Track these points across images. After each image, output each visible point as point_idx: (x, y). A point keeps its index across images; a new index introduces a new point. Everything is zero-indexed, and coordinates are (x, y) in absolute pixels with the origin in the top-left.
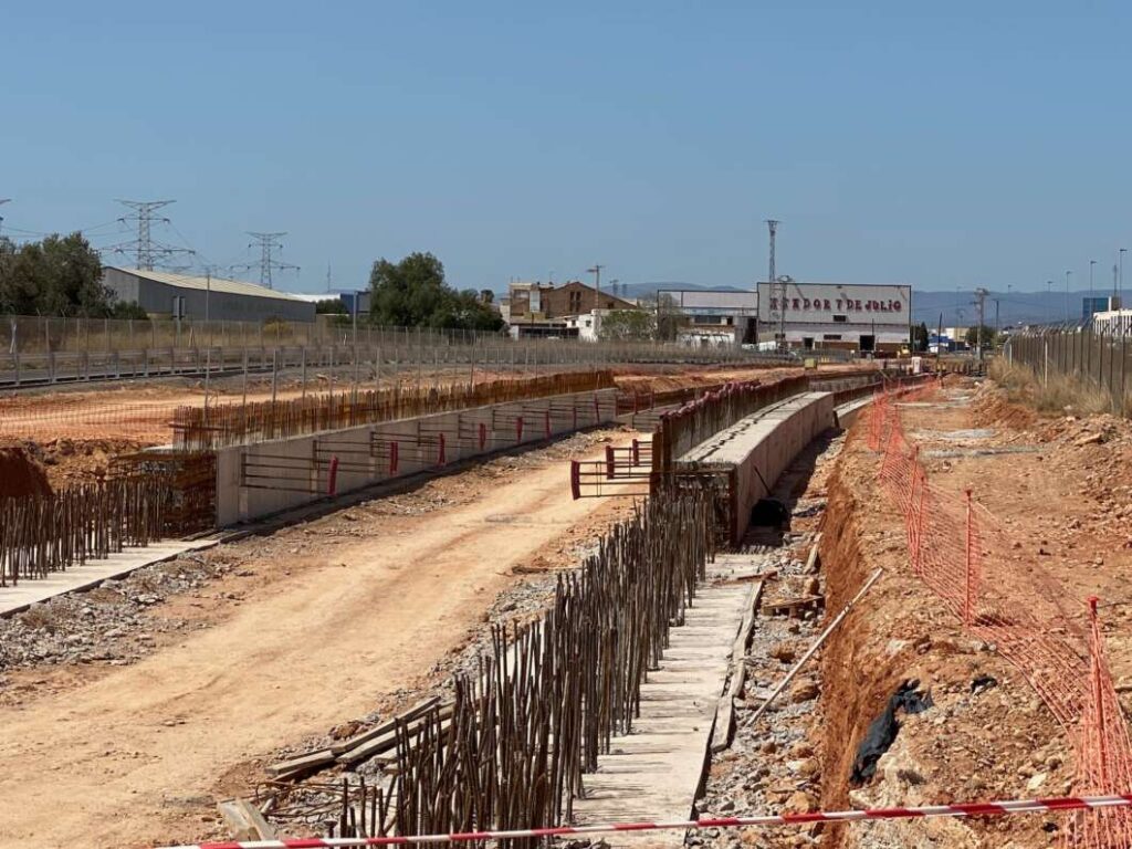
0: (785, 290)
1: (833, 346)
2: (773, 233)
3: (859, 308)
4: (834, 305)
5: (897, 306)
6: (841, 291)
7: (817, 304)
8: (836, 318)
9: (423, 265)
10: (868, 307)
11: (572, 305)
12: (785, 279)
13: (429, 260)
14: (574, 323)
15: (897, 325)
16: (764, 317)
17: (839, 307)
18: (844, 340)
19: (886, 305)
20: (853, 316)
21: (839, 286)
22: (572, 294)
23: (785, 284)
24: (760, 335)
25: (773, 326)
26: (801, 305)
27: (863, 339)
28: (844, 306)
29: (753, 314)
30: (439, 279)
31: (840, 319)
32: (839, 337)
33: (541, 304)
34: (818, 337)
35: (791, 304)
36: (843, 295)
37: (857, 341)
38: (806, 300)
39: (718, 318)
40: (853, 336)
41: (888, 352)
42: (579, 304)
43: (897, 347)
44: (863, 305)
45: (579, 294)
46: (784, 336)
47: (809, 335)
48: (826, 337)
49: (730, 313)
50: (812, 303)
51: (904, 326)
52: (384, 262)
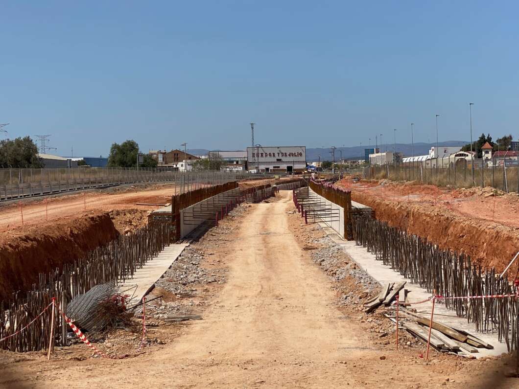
0: (258, 150)
1: (277, 170)
2: (252, 128)
3: (286, 156)
4: (276, 155)
5: (301, 154)
6: (279, 149)
7: (270, 155)
8: (278, 160)
9: (131, 145)
10: (290, 155)
11: (175, 159)
12: (258, 146)
13: (133, 143)
14: (176, 166)
15: (301, 162)
16: (251, 160)
17: (278, 156)
18: (281, 168)
19: (296, 154)
20: (284, 159)
21: (278, 148)
22: (175, 154)
23: (258, 147)
24: (249, 167)
25: (254, 164)
26: (264, 155)
27: (288, 167)
28: (280, 155)
29: (246, 159)
30: (137, 150)
31: (279, 160)
32: (279, 167)
33: (163, 159)
34: (271, 167)
35: (260, 155)
36: (280, 151)
37: (286, 168)
38: (266, 153)
39: (233, 162)
40: (284, 166)
41: (299, 172)
42: (177, 158)
43: (302, 170)
44: (288, 154)
45: (177, 154)
46: (258, 167)
47: (267, 167)
48: (274, 167)
49: (237, 159)
50: (268, 154)
51: (304, 162)
52: (116, 144)
